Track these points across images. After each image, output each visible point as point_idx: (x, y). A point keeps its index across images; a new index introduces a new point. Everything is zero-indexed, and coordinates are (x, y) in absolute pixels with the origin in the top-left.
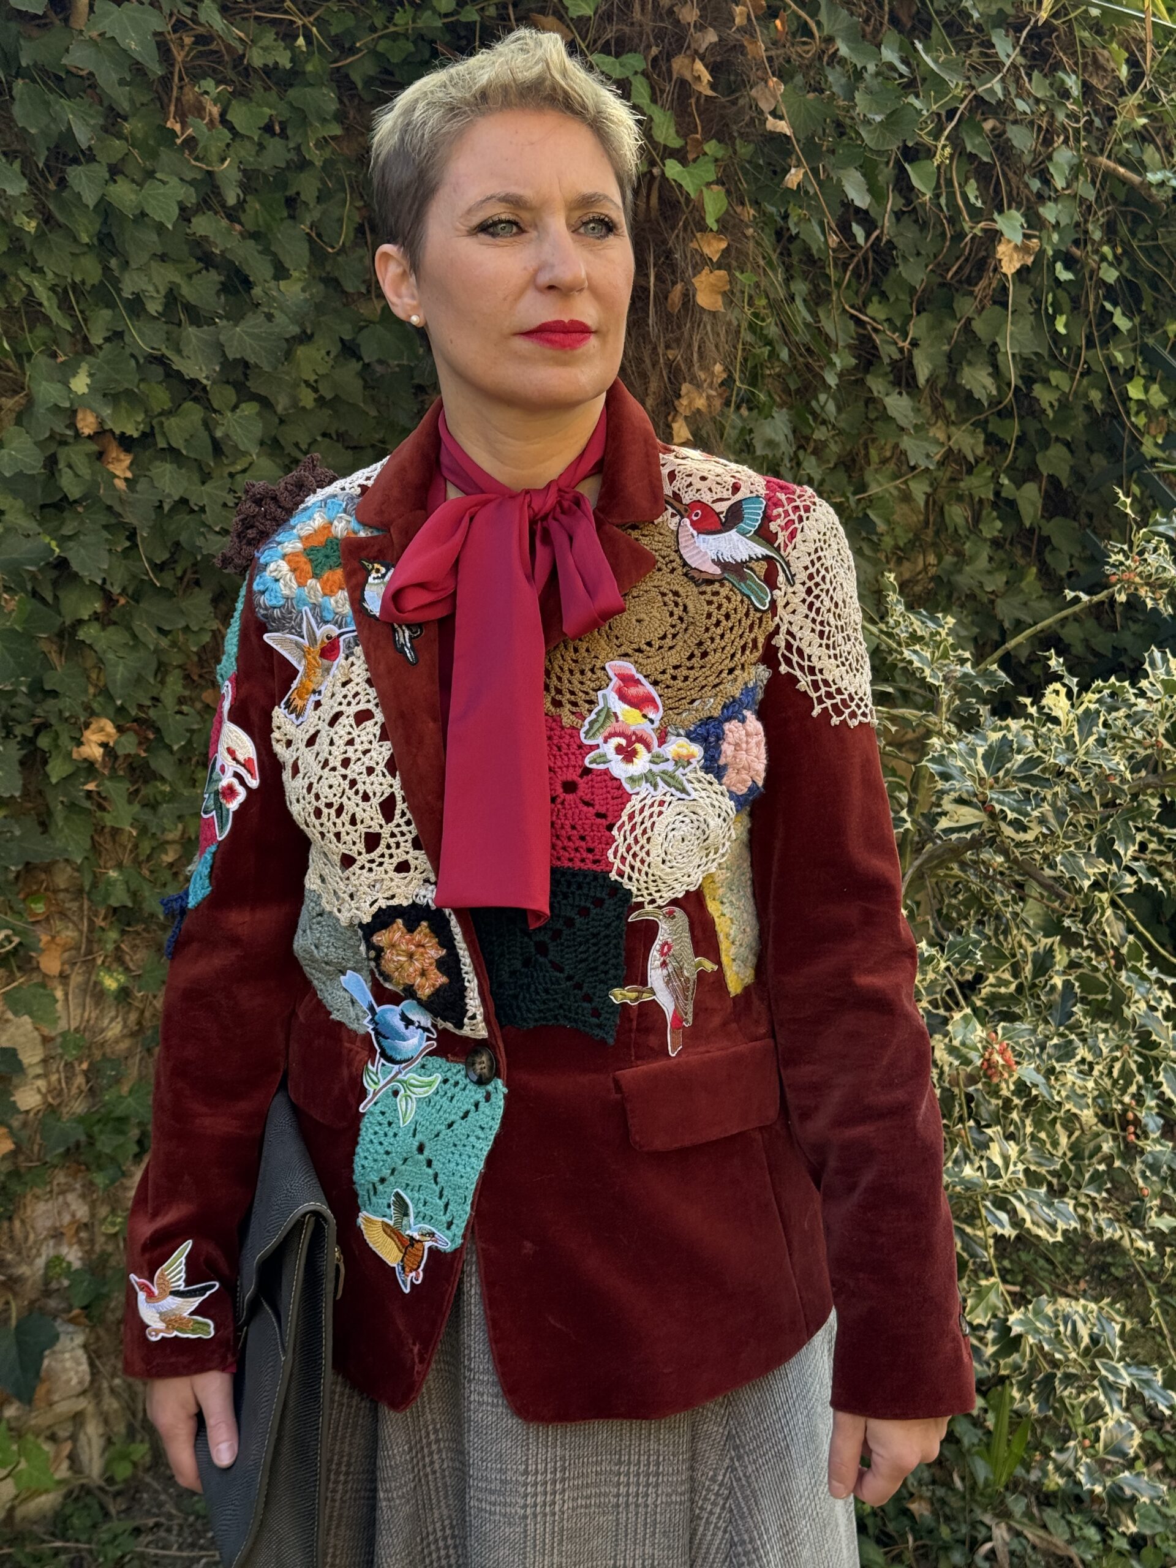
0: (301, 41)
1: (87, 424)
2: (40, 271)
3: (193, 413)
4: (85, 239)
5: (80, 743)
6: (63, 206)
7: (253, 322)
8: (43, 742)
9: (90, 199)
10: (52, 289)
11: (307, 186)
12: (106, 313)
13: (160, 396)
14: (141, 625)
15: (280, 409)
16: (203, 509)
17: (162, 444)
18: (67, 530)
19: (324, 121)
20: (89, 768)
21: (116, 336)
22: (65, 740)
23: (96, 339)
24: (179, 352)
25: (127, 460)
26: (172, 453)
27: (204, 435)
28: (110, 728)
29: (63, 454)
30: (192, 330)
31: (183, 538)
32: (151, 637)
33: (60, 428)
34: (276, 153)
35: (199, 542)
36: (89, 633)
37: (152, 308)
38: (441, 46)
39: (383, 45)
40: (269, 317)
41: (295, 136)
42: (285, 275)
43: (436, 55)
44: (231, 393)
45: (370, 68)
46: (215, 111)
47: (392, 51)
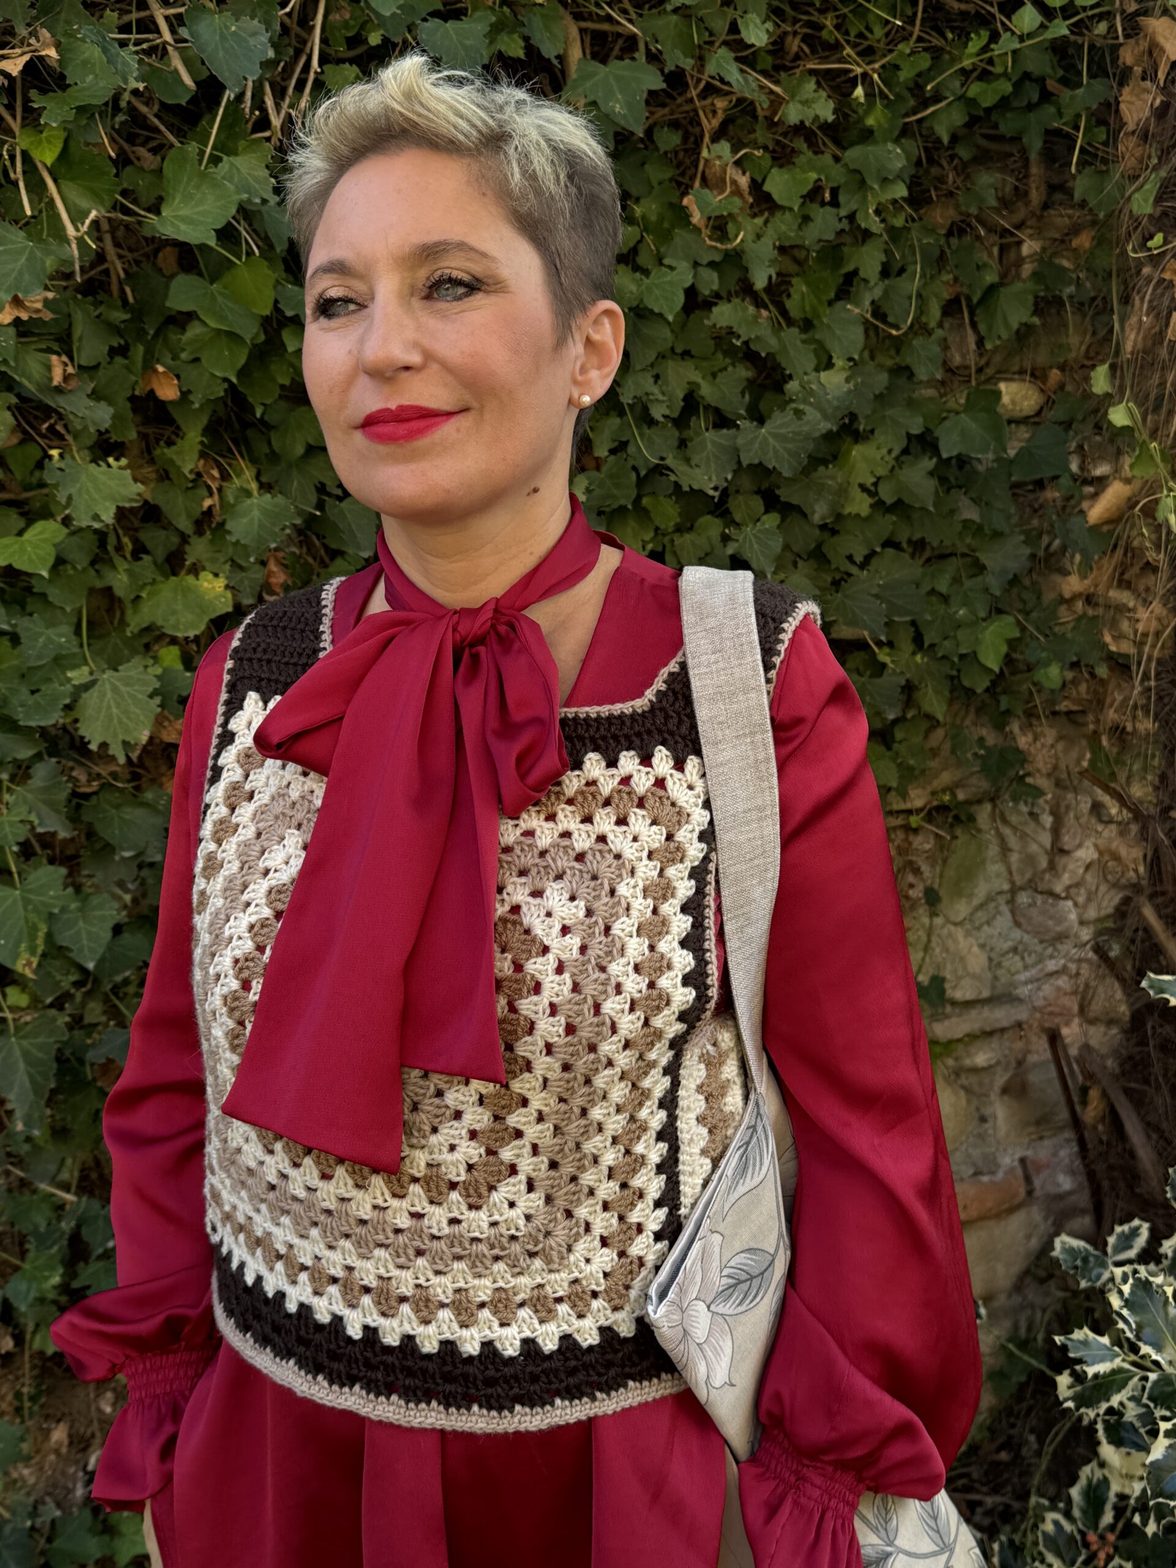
0: (859, 91)
3: (711, 527)
7: (779, 420)
11: (868, 261)
12: (614, 423)
13: (670, 512)
15: (816, 518)
23: (601, 452)
24: (686, 461)
30: (708, 435)
37: (658, 412)
38: (1051, 85)
39: (975, 89)
40: (799, 413)
41: (848, 203)
42: (829, 365)
43: (1046, 96)
44: (758, 504)
45: (958, 117)
46: (744, 181)
47: (985, 94)
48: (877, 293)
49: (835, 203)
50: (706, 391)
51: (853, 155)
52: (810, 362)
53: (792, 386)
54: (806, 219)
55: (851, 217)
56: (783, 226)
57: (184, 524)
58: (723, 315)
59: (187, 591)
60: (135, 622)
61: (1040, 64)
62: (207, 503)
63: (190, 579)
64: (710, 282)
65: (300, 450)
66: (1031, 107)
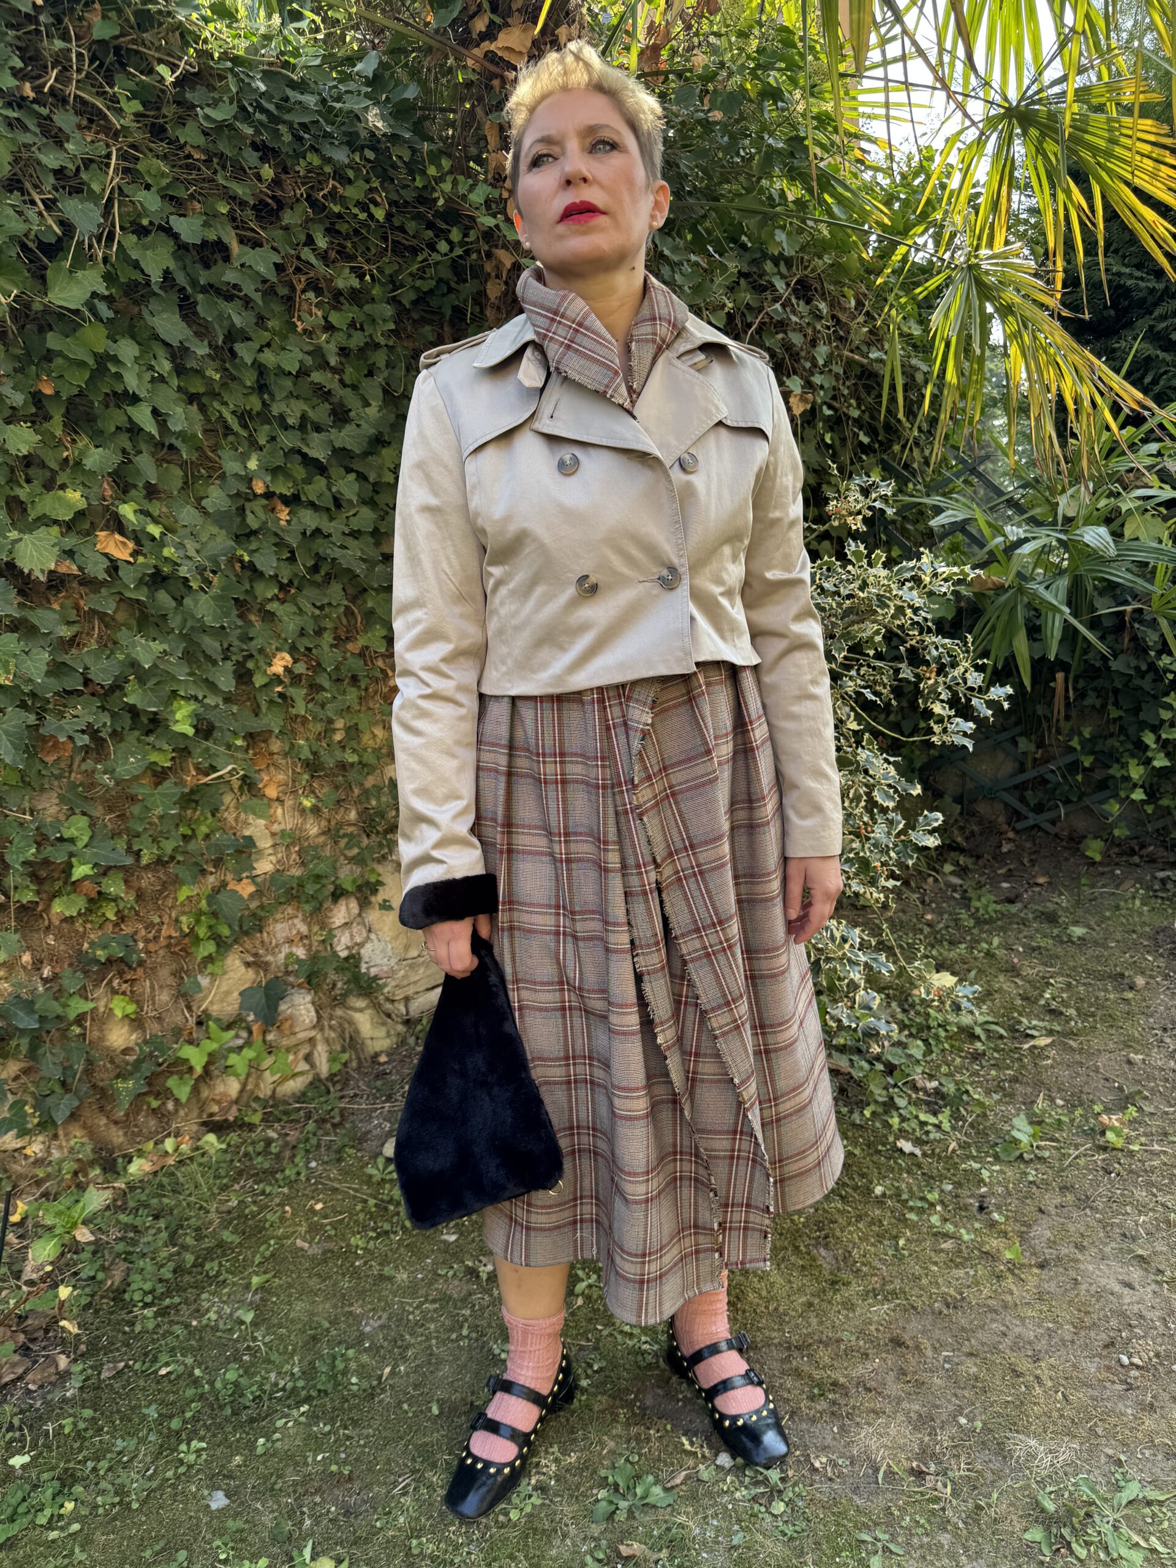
0: (368, 278)
1: (259, 488)
2: (225, 404)
3: (320, 482)
4: (249, 384)
5: (270, 665)
6: (235, 367)
7: (349, 429)
8: (250, 665)
9: (249, 362)
10: (234, 413)
11: (380, 358)
12: (267, 427)
13: (300, 472)
14: (302, 601)
15: (371, 480)
16: (330, 535)
17: (304, 499)
18: (253, 547)
19: (384, 320)
20: (277, 679)
21: (273, 439)
22: (261, 663)
23: (262, 441)
24: (308, 445)
25: (287, 511)
26: (312, 505)
27: (328, 494)
28: (288, 657)
29: (248, 505)
30: (315, 435)
31: (321, 551)
32: (309, 609)
33: (243, 489)
34: (357, 340)
35: (328, 551)
36: (273, 606)
37: (291, 421)
38: (453, 284)
39: (418, 283)
40: (358, 426)
41: (369, 330)
42: (368, 405)
43: (450, 290)
44: (342, 471)
45: (413, 296)
46: (320, 313)
47: (426, 286)
48: (386, 374)
49: (362, 329)
50: (311, 414)
51: (367, 307)
52: (359, 404)
53: (352, 414)
54: (350, 336)
55: (371, 336)
56: (340, 338)
57: (54, 465)
58: (317, 377)
59: (60, 499)
60: (33, 515)
61: (446, 273)
62: (65, 454)
63: (61, 492)
64: (309, 361)
65: (113, 429)
66: (443, 295)
